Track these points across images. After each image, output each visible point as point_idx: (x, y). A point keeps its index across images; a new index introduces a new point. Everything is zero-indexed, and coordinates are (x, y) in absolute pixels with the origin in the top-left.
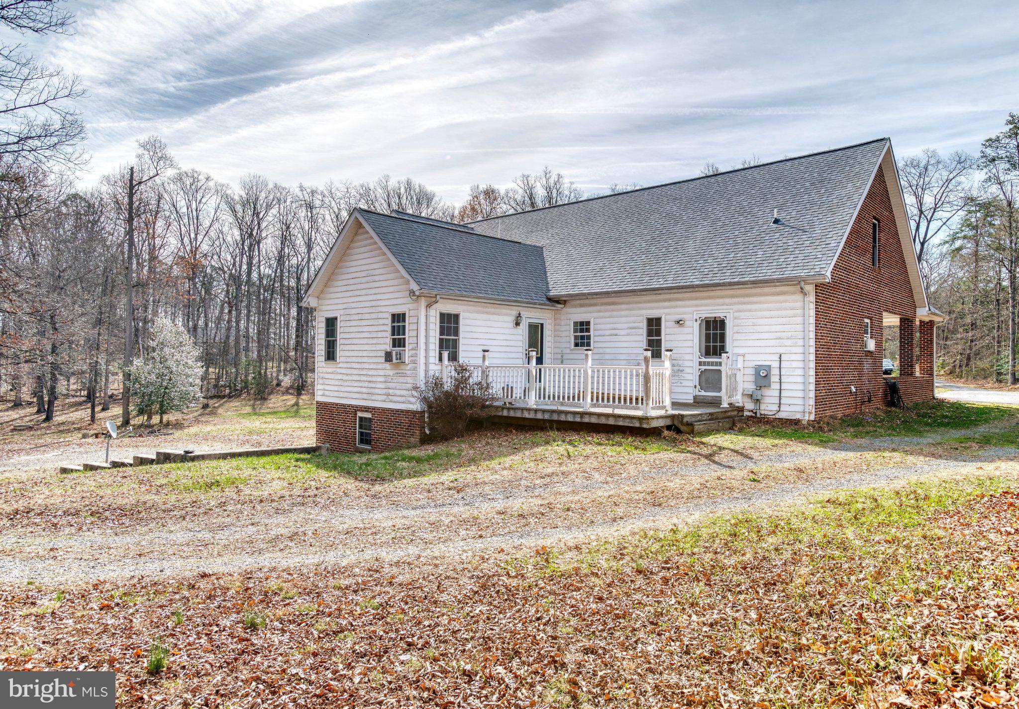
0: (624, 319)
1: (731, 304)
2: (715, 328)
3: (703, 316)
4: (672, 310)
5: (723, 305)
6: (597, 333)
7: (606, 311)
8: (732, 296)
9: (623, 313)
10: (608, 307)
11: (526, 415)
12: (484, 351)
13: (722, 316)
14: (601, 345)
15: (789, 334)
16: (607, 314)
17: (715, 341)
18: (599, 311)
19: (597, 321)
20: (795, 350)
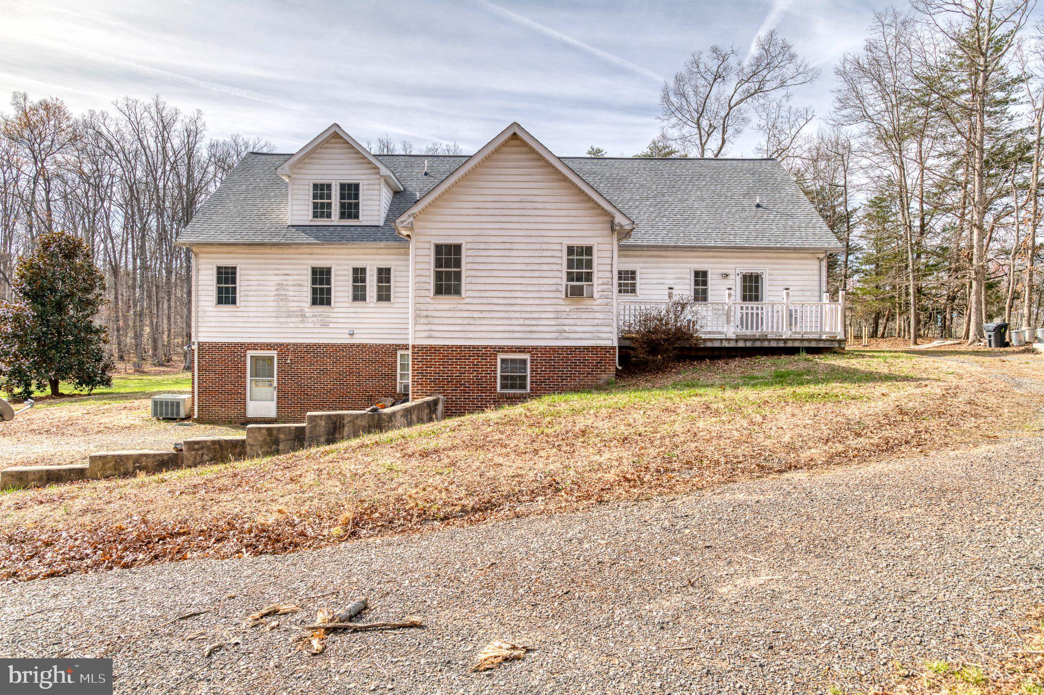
0: (670, 271)
1: (766, 264)
2: (751, 281)
3: (744, 272)
4: (717, 266)
5: (760, 264)
6: (643, 281)
7: (652, 263)
8: (767, 258)
9: (669, 265)
10: (655, 259)
11: (726, 344)
12: (670, 288)
13: (759, 272)
14: (646, 292)
15: (809, 288)
16: (654, 265)
17: (751, 291)
18: (646, 263)
19: (643, 271)
20: (812, 298)
